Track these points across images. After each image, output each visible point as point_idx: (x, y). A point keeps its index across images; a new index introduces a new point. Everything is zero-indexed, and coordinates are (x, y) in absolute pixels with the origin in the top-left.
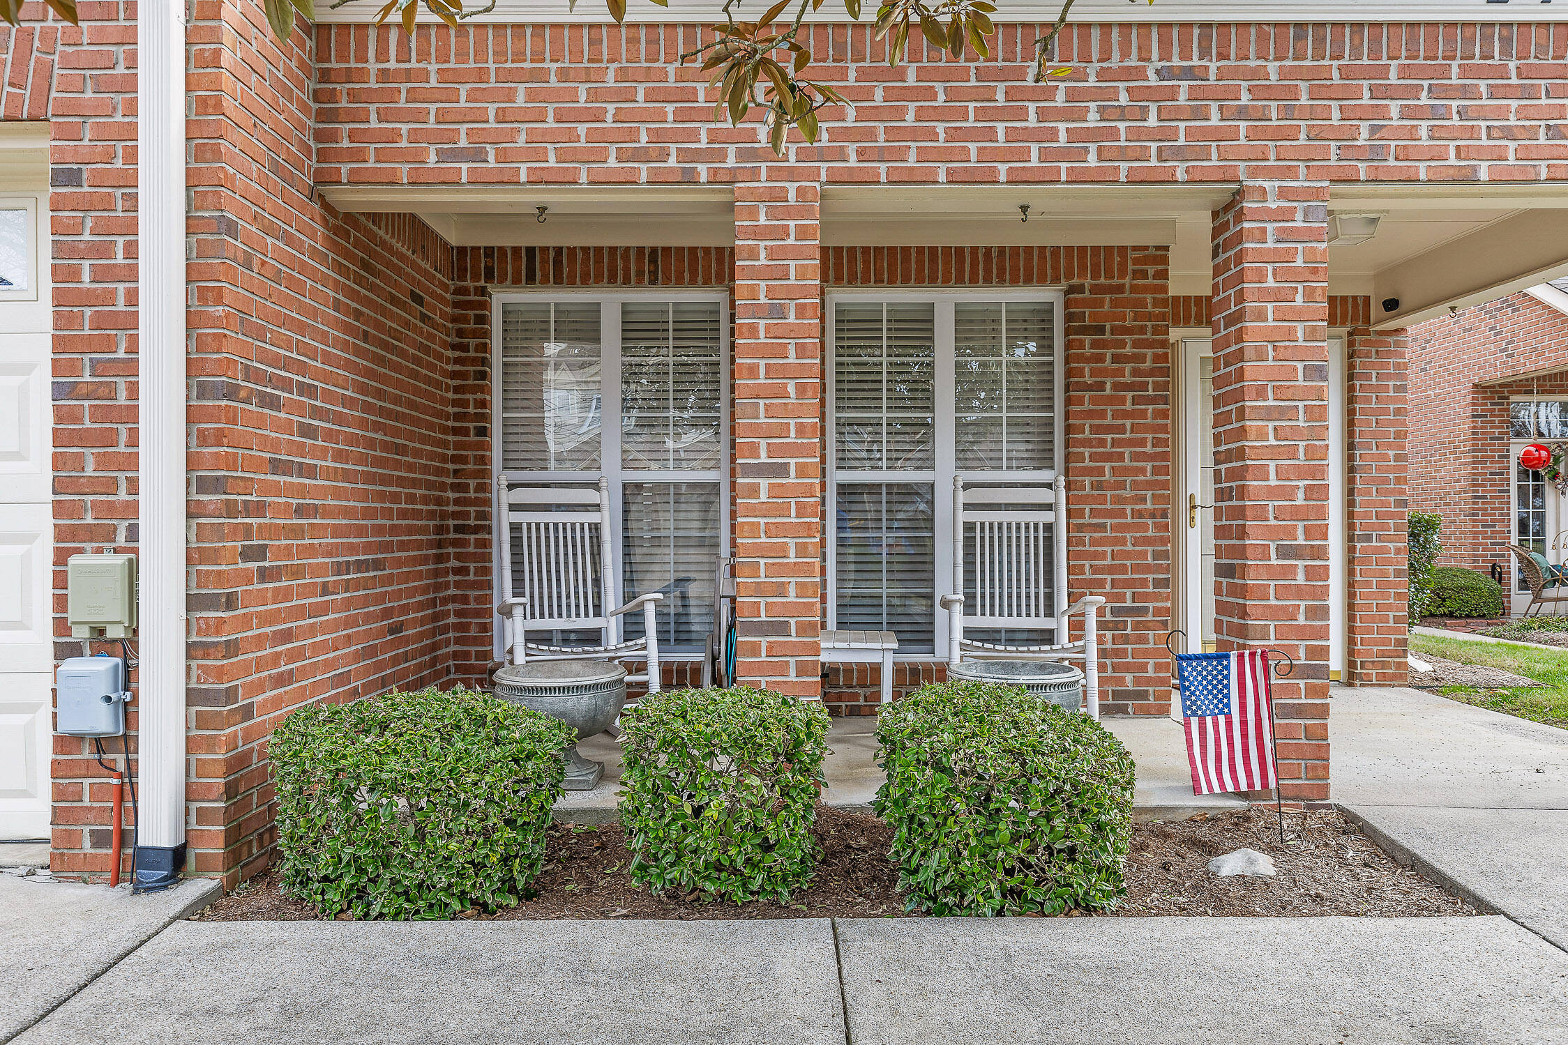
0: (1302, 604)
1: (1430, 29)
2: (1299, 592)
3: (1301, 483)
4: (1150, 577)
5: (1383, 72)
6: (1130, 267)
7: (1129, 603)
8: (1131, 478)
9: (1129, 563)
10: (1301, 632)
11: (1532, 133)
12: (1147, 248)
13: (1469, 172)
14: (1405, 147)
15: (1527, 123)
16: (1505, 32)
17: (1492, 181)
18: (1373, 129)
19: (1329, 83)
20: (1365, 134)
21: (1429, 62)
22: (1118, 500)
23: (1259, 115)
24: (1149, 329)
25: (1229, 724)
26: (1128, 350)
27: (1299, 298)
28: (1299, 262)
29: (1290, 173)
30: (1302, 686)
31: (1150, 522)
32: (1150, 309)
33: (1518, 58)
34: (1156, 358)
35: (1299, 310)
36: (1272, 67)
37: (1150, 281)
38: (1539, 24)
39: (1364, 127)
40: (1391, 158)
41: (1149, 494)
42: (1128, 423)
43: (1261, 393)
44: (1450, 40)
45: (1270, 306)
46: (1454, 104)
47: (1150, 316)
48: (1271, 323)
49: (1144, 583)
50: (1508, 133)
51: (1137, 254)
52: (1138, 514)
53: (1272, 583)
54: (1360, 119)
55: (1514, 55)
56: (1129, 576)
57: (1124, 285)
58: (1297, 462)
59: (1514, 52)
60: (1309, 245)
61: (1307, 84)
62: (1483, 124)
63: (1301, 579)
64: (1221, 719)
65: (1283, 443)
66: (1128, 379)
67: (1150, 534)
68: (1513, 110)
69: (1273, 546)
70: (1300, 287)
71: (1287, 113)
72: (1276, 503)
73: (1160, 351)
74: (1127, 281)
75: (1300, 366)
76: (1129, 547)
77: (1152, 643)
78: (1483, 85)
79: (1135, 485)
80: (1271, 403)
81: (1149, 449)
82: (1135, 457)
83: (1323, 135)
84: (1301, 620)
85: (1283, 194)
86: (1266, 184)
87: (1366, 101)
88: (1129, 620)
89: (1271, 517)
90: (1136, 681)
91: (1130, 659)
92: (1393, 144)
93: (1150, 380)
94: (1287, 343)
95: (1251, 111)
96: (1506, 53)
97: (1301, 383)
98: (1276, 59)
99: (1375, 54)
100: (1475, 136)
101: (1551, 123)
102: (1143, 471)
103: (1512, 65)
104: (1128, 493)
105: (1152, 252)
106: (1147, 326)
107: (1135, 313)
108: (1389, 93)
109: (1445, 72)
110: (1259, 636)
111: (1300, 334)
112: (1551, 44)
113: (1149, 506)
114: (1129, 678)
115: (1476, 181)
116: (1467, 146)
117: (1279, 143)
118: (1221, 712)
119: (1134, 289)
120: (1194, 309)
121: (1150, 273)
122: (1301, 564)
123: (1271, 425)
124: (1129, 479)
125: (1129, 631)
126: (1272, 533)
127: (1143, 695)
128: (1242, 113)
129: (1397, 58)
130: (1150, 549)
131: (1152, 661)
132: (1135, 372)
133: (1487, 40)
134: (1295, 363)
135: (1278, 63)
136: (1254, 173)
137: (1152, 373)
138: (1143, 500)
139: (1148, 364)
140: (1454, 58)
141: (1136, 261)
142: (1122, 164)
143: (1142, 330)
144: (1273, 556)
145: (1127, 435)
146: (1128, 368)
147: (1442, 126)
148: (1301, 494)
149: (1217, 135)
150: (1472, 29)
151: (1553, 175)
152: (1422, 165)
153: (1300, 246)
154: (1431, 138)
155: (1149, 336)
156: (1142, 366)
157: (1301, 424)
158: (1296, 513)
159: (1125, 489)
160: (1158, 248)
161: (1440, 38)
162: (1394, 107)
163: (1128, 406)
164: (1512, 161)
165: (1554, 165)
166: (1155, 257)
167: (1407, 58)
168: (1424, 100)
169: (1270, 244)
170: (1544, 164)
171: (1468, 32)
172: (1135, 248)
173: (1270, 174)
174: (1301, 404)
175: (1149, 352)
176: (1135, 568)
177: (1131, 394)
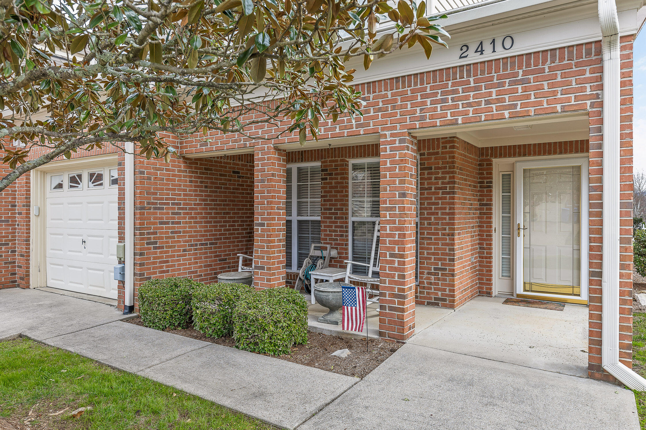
0: (397, 273)
1: (440, 71)
2: (396, 269)
3: (397, 233)
4: (448, 257)
5: (425, 89)
6: (441, 145)
7: (440, 267)
8: (441, 221)
9: (440, 252)
10: (396, 283)
11: (479, 104)
12: (447, 138)
13: (454, 121)
14: (432, 115)
15: (477, 100)
16: (468, 68)
17: (463, 123)
18: (421, 110)
19: (407, 96)
20: (418, 111)
21: (441, 83)
22: (436, 229)
23: (385, 110)
24: (448, 167)
25: (356, 309)
26: (440, 175)
27: (397, 170)
28: (397, 158)
29: (395, 128)
30: (396, 301)
31: (447, 237)
32: (448, 160)
33: (474, 76)
34: (450, 178)
35: (397, 174)
36: (389, 93)
37: (448, 150)
38: (481, 63)
39: (418, 109)
40: (428, 119)
41: (447, 227)
42: (440, 201)
43: (385, 202)
44: (448, 75)
45: (388, 173)
46: (450, 97)
47: (448, 163)
48: (388, 179)
49: (445, 259)
50: (470, 105)
51: (443, 140)
52: (443, 234)
53: (387, 266)
54: (417, 107)
55: (472, 76)
56: (440, 256)
57: (438, 152)
58: (396, 225)
59: (472, 74)
60: (400, 152)
61: (400, 97)
62: (460, 103)
63: (396, 265)
64: (354, 308)
65: (391, 219)
66: (440, 185)
67: (448, 242)
68: (471, 96)
69: (388, 253)
70: (397, 166)
71: (394, 108)
72: (389, 239)
73: (451, 175)
74: (440, 150)
75: (397, 193)
76: (440, 246)
77: (448, 281)
78: (460, 89)
79: (443, 224)
80: (388, 205)
81: (447, 211)
82: (443, 214)
83: (405, 114)
84: (396, 279)
85: (392, 135)
86: (387, 133)
87: (419, 100)
88: (440, 272)
89: (388, 243)
90: (442, 295)
91: (440, 287)
92: (428, 114)
93: (448, 186)
94: (393, 185)
95: (382, 109)
96: (469, 76)
97: (397, 199)
98: (390, 90)
99: (422, 83)
100: (457, 108)
101: (486, 99)
102: (445, 219)
103: (471, 79)
104: (440, 227)
105: (448, 139)
106: (447, 166)
107: (443, 162)
108: (427, 96)
109: (446, 85)
110: (383, 283)
111: (397, 182)
112: (486, 69)
113: (447, 231)
114: (440, 293)
115: (457, 124)
116: (454, 112)
117: (391, 118)
118: (354, 306)
119: (442, 153)
120: (517, 150)
121: (448, 147)
122: (396, 259)
123: (388, 213)
124: (440, 222)
125: (440, 276)
126: (388, 249)
127: (445, 300)
128: (380, 110)
129: (430, 84)
130: (448, 247)
131: (448, 288)
132: (443, 183)
133: (462, 72)
134: (395, 192)
135: (391, 92)
136: (383, 129)
137: (448, 183)
138: (445, 229)
139: (447, 180)
140: (450, 80)
141: (443, 143)
142: (345, 131)
143: (445, 168)
144: (388, 256)
145: (440, 206)
146: (440, 182)
147: (445, 105)
148: (397, 236)
149: (372, 118)
150: (456, 69)
151: (487, 119)
152: (438, 120)
153: (397, 152)
154: (441, 110)
155: (448, 170)
156: (445, 181)
157: (397, 212)
158: (396, 243)
159: (439, 225)
160: (450, 137)
161: (444, 74)
162: (429, 101)
163: (440, 195)
164: (471, 115)
165: (487, 115)
166: (449, 141)
167: (433, 83)
168: (439, 97)
169: (388, 152)
170: (483, 115)
171: (454, 70)
172: (442, 138)
173: (388, 129)
174: (397, 206)
175: (448, 176)
176: (442, 254)
177: (441, 191)
